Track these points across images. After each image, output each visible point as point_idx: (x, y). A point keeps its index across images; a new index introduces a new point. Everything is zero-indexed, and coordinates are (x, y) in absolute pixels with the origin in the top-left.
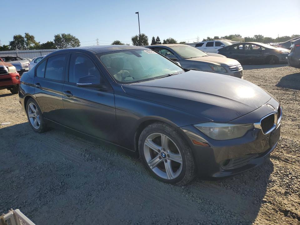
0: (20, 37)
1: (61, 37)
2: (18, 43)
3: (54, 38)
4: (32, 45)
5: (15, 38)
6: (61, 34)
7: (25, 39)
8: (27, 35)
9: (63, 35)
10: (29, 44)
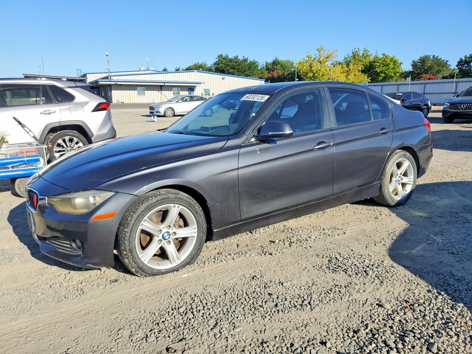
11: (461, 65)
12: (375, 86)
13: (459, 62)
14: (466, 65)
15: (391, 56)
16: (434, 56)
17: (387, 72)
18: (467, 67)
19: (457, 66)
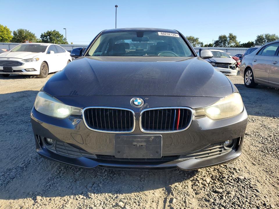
0: (225, 37)
1: (264, 37)
2: (221, 43)
3: (256, 38)
4: (233, 44)
5: (220, 38)
6: (265, 34)
7: (228, 39)
8: (231, 35)
9: (266, 36)
10: (230, 43)
11: (43, 37)
12: (3, 44)
13: (41, 36)
14: (45, 38)
15: (4, 26)
16: (26, 30)
17: (3, 37)
18: (46, 39)
19: (41, 37)
